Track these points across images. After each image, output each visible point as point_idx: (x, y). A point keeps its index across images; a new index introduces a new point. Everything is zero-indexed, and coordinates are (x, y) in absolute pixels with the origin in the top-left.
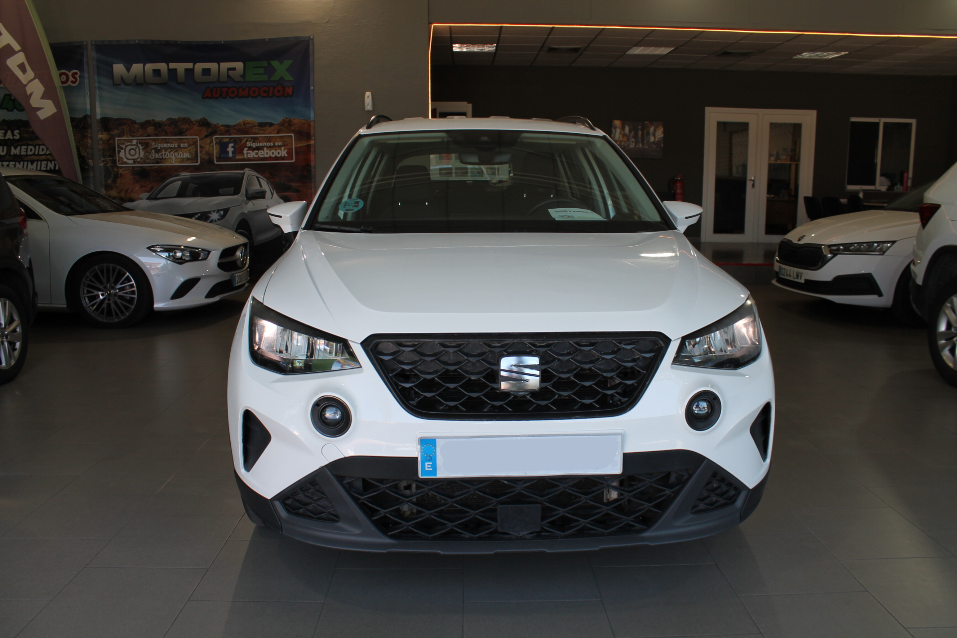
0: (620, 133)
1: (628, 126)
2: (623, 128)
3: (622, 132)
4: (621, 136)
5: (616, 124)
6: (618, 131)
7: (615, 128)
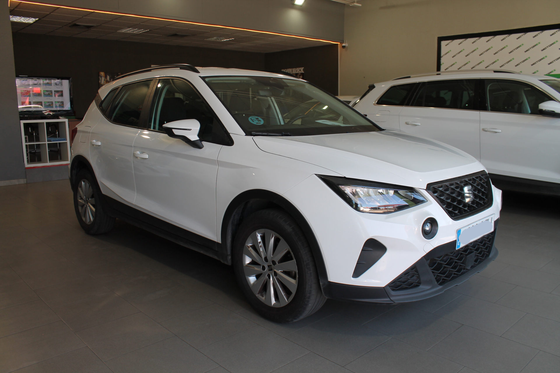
0: (104, 80)
1: (109, 76)
2: (106, 77)
3: (106, 80)
4: (105, 82)
5: (102, 75)
6: (103, 79)
7: (101, 77)
